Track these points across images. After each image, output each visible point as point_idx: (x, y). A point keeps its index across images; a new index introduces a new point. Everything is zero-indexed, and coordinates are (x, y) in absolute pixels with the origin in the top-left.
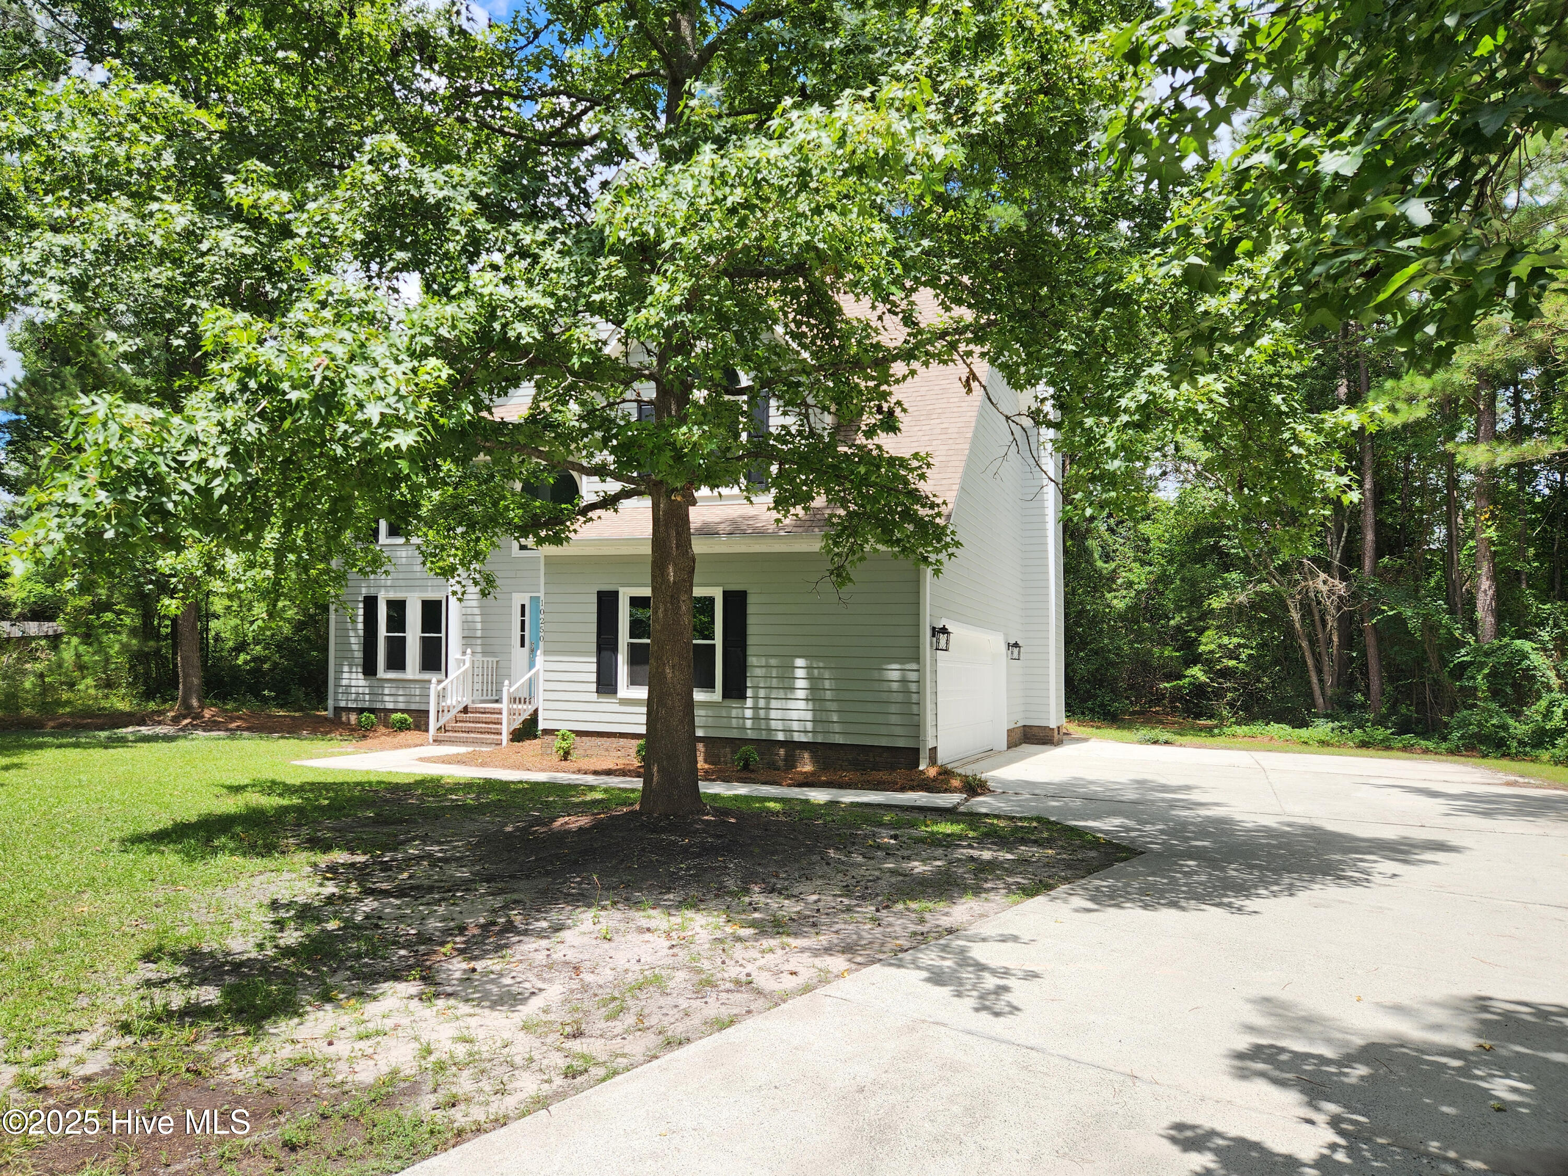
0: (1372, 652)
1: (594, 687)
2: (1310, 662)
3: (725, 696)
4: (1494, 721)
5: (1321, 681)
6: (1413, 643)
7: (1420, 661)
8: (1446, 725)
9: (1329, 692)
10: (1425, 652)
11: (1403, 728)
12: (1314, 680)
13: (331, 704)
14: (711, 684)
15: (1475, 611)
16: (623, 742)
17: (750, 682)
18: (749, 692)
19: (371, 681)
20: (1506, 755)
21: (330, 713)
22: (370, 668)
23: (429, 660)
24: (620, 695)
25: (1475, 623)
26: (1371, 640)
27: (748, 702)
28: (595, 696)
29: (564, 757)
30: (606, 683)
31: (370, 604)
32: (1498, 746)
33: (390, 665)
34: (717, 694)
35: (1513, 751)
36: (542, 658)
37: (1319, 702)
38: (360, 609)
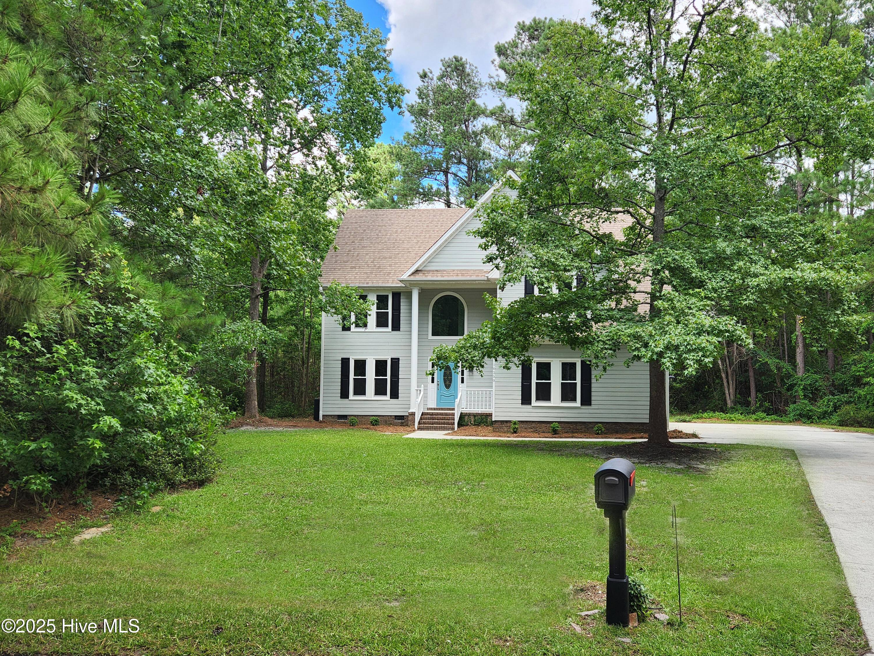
0: (752, 380)
1: (520, 402)
2: (725, 383)
4: (807, 408)
6: (771, 374)
7: (772, 384)
8: (786, 411)
9: (732, 398)
10: (776, 379)
11: (766, 413)
13: (321, 413)
14: (574, 399)
15: (795, 362)
16: (533, 424)
17: (593, 398)
18: (593, 402)
19: (345, 401)
20: (812, 422)
21: (321, 418)
22: (344, 394)
23: (380, 389)
24: (532, 405)
25: (796, 366)
26: (751, 374)
27: (593, 407)
28: (520, 406)
29: (515, 432)
30: (526, 400)
31: (345, 362)
32: (809, 419)
33: (356, 393)
34: (578, 403)
35: (814, 421)
36: (494, 389)
37: (729, 402)
38: (338, 365)
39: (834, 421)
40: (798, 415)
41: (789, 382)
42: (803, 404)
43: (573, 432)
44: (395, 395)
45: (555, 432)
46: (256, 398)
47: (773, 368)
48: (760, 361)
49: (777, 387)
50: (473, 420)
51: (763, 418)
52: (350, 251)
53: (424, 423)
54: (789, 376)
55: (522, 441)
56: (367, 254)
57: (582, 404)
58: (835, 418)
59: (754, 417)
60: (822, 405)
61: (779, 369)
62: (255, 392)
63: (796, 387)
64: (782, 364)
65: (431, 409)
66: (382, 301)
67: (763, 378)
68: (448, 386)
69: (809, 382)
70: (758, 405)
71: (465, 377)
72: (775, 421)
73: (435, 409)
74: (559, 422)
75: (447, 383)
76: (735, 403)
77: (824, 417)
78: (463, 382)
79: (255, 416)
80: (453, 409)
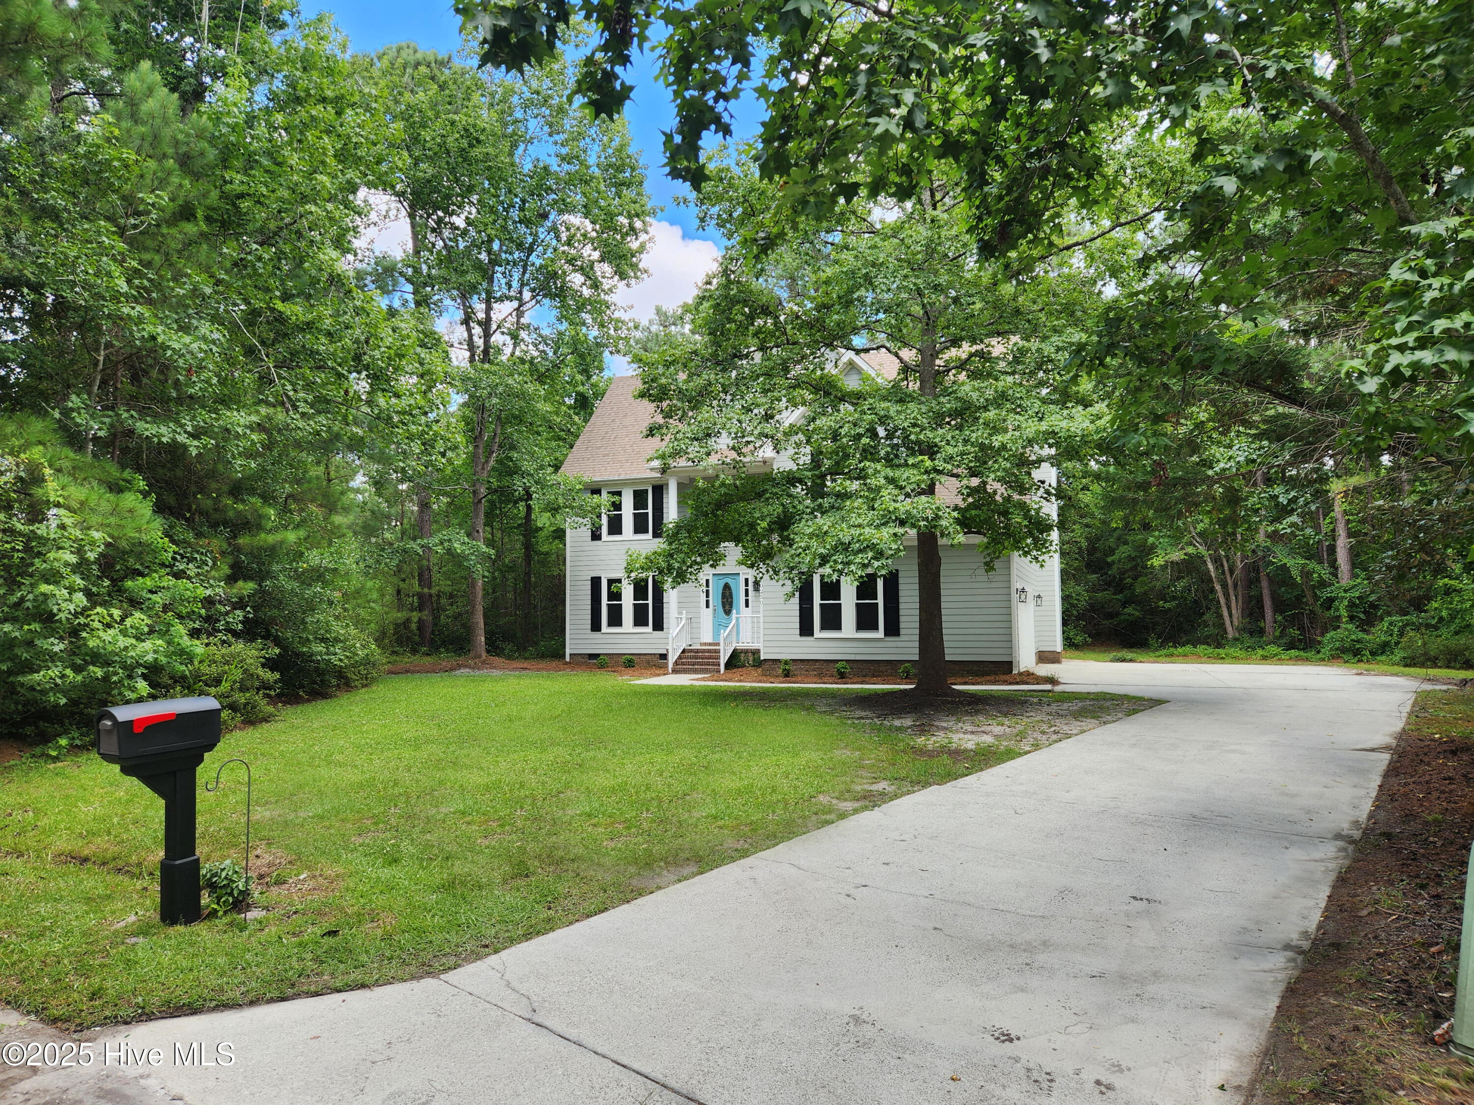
0: (1266, 593)
1: (798, 632)
2: (1222, 601)
3: (886, 635)
4: (1353, 637)
5: (1230, 615)
6: (1294, 584)
7: (1299, 598)
8: (1319, 643)
9: (1236, 623)
10: (1303, 591)
11: (1290, 646)
12: (1225, 613)
13: (568, 652)
14: (875, 628)
15: (1336, 560)
16: (817, 665)
17: (902, 625)
18: (902, 631)
19: (596, 635)
20: (1360, 661)
21: (568, 659)
22: (596, 626)
23: (640, 619)
24: (815, 636)
25: (1336, 569)
26: (1265, 584)
27: (902, 638)
28: (798, 637)
29: (787, 675)
30: (806, 629)
31: (596, 582)
32: (1355, 655)
33: (611, 624)
34: (880, 634)
35: (1365, 658)
36: (761, 615)
37: (1229, 629)
38: (588, 585)
39: (1396, 658)
40: (1337, 649)
41: (1326, 594)
42: (1347, 631)
43: (874, 676)
44: (659, 626)
45: (842, 676)
46: (482, 632)
47: (1295, 573)
48: (1274, 563)
49: (1307, 604)
50: (751, 658)
51: (1276, 655)
52: (607, 433)
53: (683, 664)
54: (1323, 584)
55: (789, 688)
56: (627, 436)
57: (887, 634)
58: (1399, 654)
59: (1260, 652)
60: (1378, 634)
61: (1307, 574)
62: (482, 625)
63: (1336, 603)
64: (1312, 565)
65: (705, 644)
66: (639, 498)
67: (1283, 589)
68: (728, 612)
69: (1357, 594)
70: (1277, 634)
71: (750, 598)
72: (1298, 660)
73: (710, 644)
74: (847, 661)
75: (727, 607)
76: (1240, 630)
77: (1382, 653)
78: (747, 605)
79: (480, 656)
80: (718, 644)
